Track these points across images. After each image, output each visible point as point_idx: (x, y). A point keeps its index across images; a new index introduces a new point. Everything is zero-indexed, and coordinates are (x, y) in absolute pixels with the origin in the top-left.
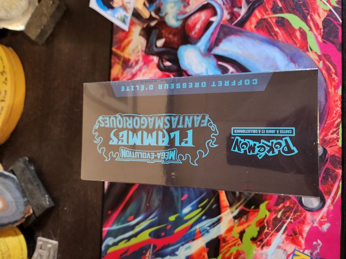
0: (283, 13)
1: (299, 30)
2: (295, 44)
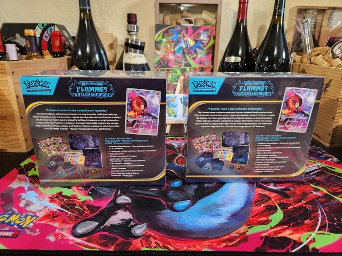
1: (269, 220)
2: (252, 217)
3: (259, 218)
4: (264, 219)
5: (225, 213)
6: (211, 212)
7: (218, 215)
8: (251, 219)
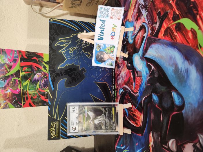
0: (180, 19)
1: (191, 30)
2: (189, 43)
3: (189, 38)
4: (190, 34)
5: (184, 65)
6: (183, 77)
7: (187, 71)
8: (191, 45)
